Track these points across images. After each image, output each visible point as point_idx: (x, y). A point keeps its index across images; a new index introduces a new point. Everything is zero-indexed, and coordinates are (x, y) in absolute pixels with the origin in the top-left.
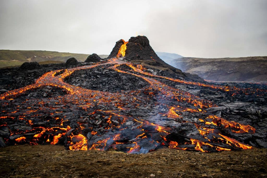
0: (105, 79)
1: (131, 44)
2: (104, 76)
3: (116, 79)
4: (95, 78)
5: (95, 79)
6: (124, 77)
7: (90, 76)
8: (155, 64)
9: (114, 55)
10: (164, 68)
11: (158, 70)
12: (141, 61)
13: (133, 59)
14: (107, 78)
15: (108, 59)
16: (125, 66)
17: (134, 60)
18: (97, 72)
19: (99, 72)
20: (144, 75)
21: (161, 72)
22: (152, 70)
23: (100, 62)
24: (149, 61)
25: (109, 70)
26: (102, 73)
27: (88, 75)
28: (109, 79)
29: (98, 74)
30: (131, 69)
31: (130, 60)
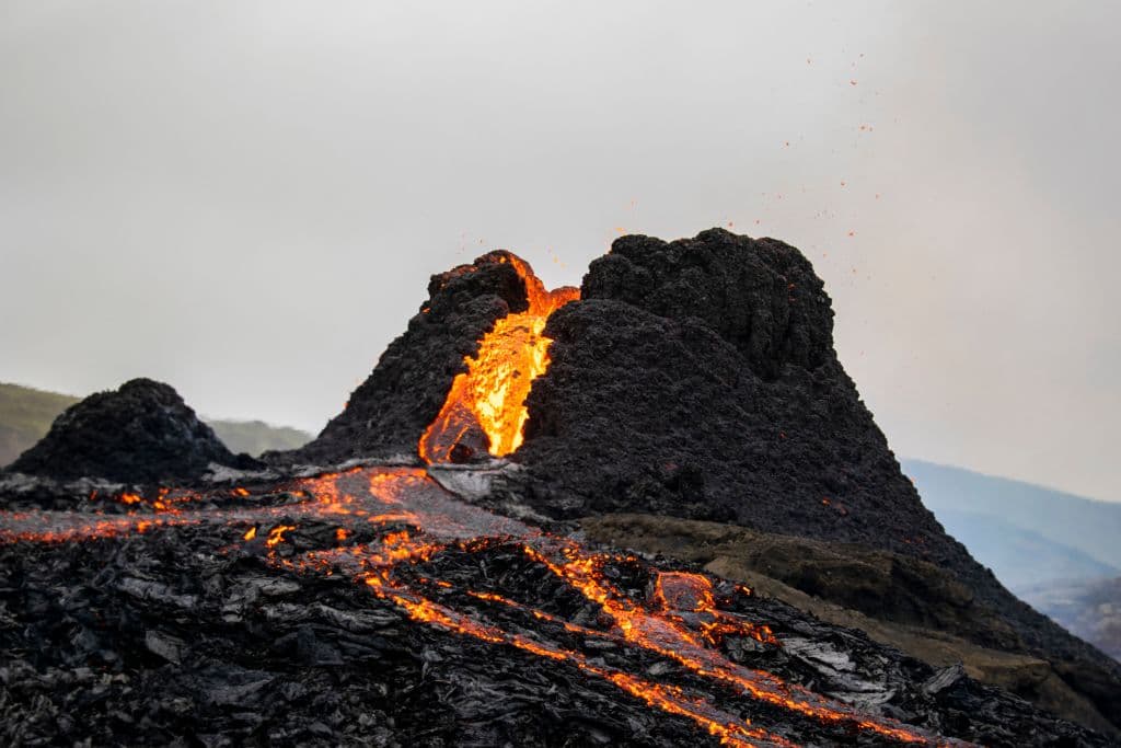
0: (236, 681)
1: (611, 315)
2: (228, 656)
3: (373, 702)
4: (109, 656)
5: (110, 668)
6: (479, 688)
7: (60, 636)
8: (876, 588)
9: (388, 430)
10: (992, 659)
11: (909, 663)
12: (716, 530)
13: (608, 497)
14: (269, 678)
15: (312, 469)
16: (499, 568)
17: (627, 519)
18: (157, 591)
19: (179, 592)
20: (725, 697)
21: (943, 699)
22: (841, 660)
23: (199, 485)
24: (808, 552)
25: (305, 586)
26: (217, 614)
27: (31, 618)
28: (295, 689)
29: (162, 617)
30: (575, 609)
31: (575, 514)
